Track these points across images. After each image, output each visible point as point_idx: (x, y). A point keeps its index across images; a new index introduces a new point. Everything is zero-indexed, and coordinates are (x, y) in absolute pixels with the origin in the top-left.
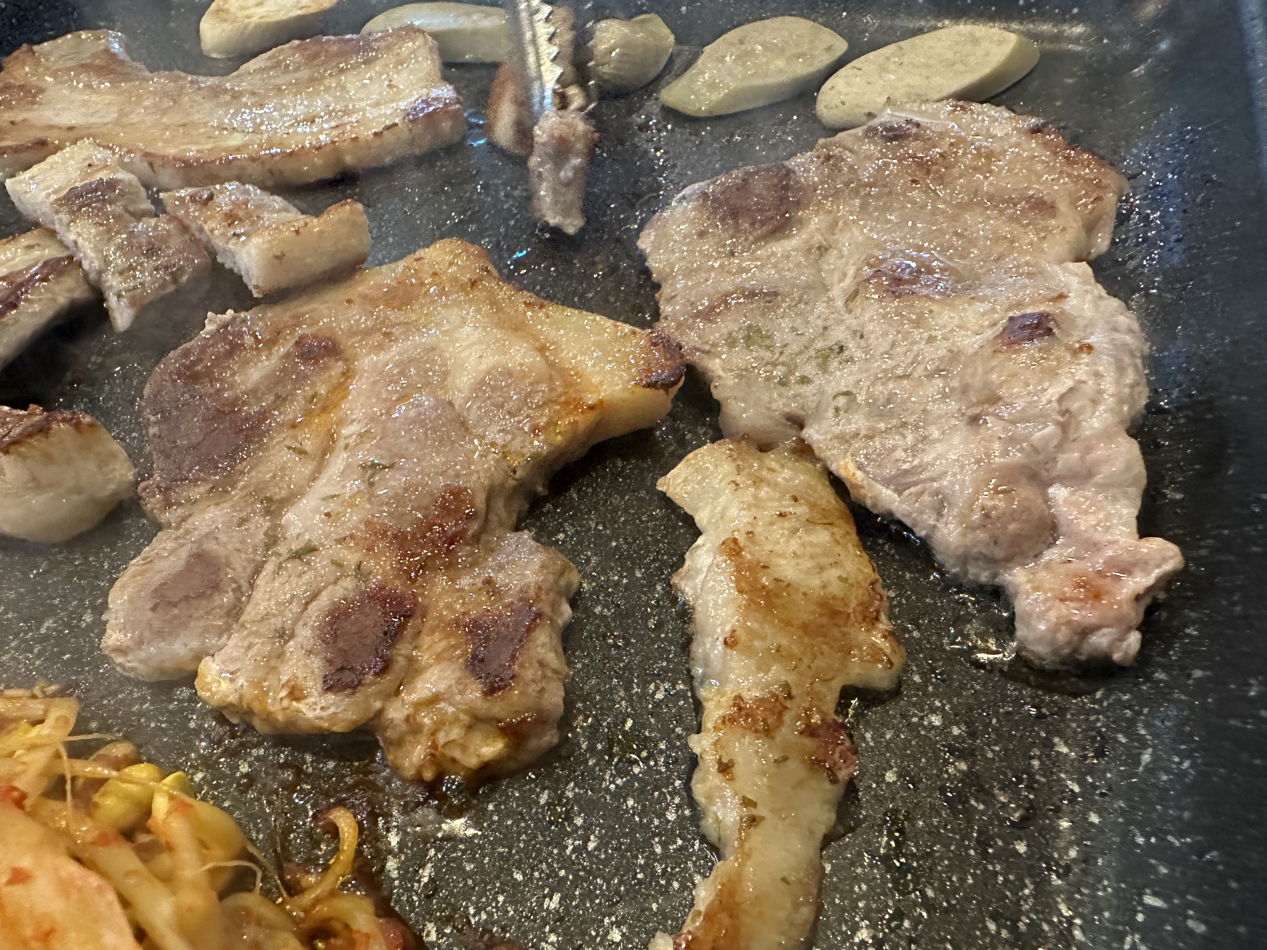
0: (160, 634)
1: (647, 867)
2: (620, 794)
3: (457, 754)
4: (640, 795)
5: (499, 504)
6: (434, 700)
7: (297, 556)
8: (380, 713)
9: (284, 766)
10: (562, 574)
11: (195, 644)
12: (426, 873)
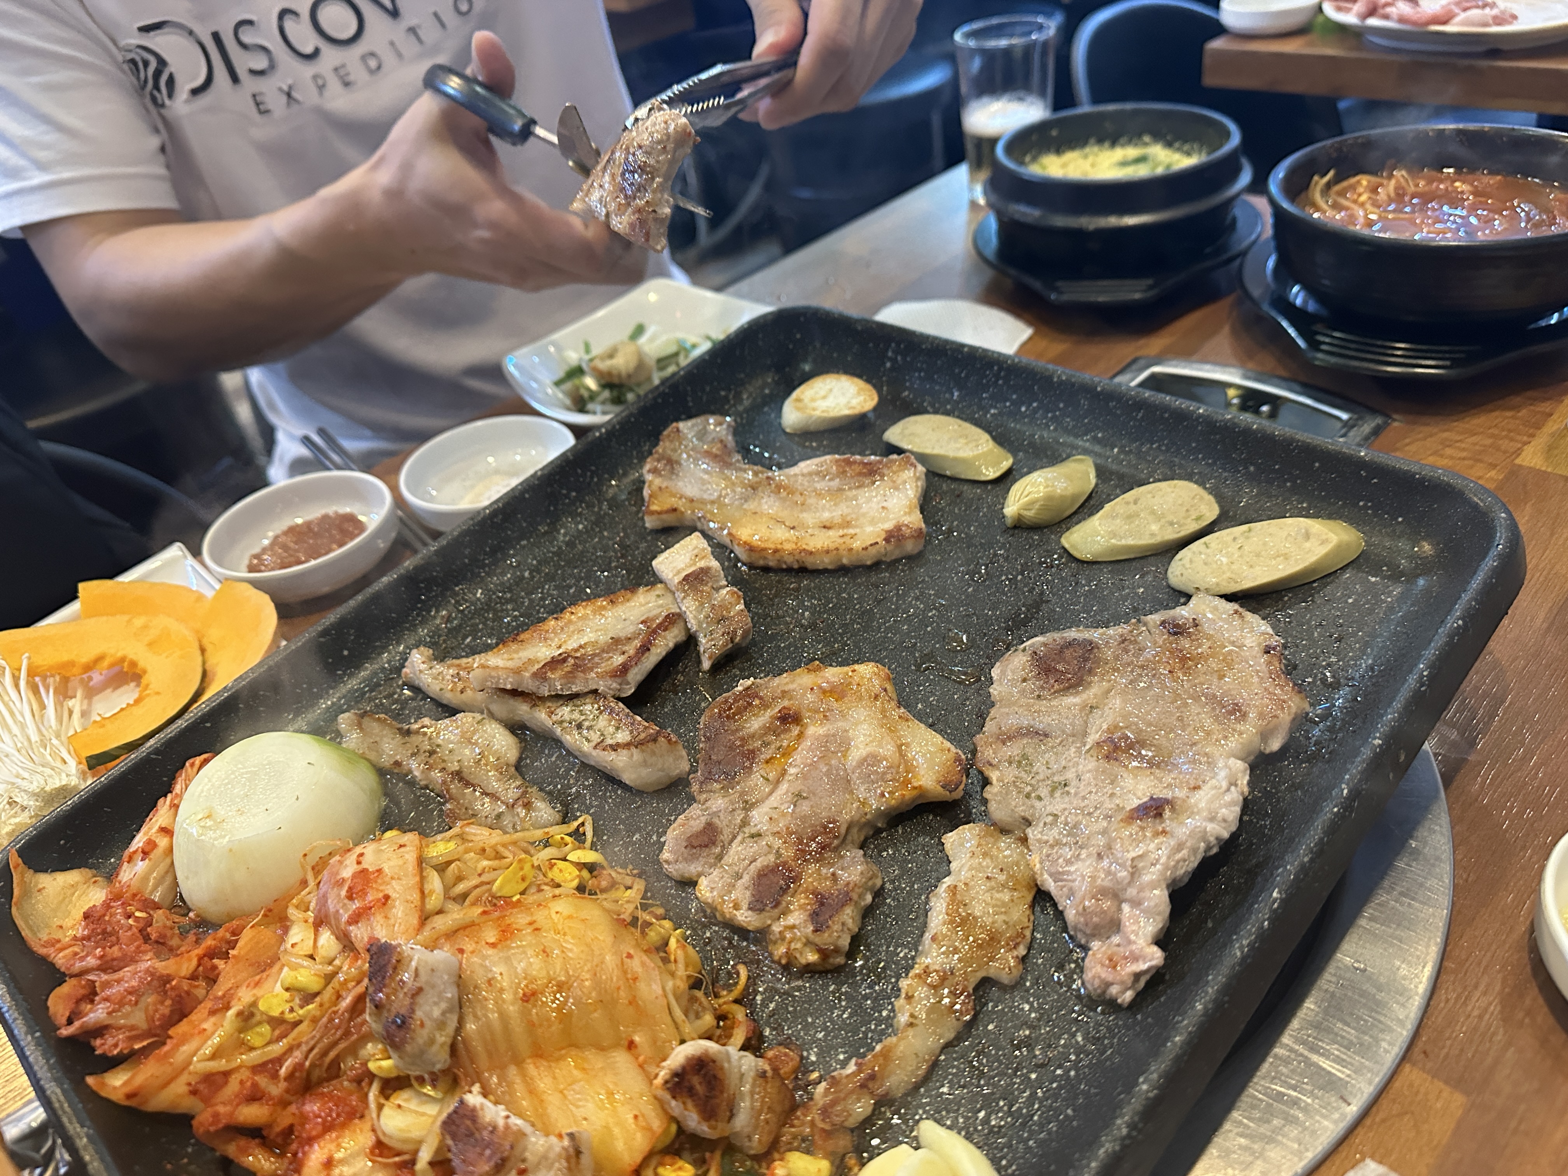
0: (686, 860)
1: (865, 1034)
2: (866, 997)
3: (798, 956)
4: (875, 1000)
5: (855, 830)
6: (793, 927)
7: (752, 836)
8: (770, 926)
9: (725, 938)
10: (871, 879)
11: (700, 869)
12: (772, 1006)
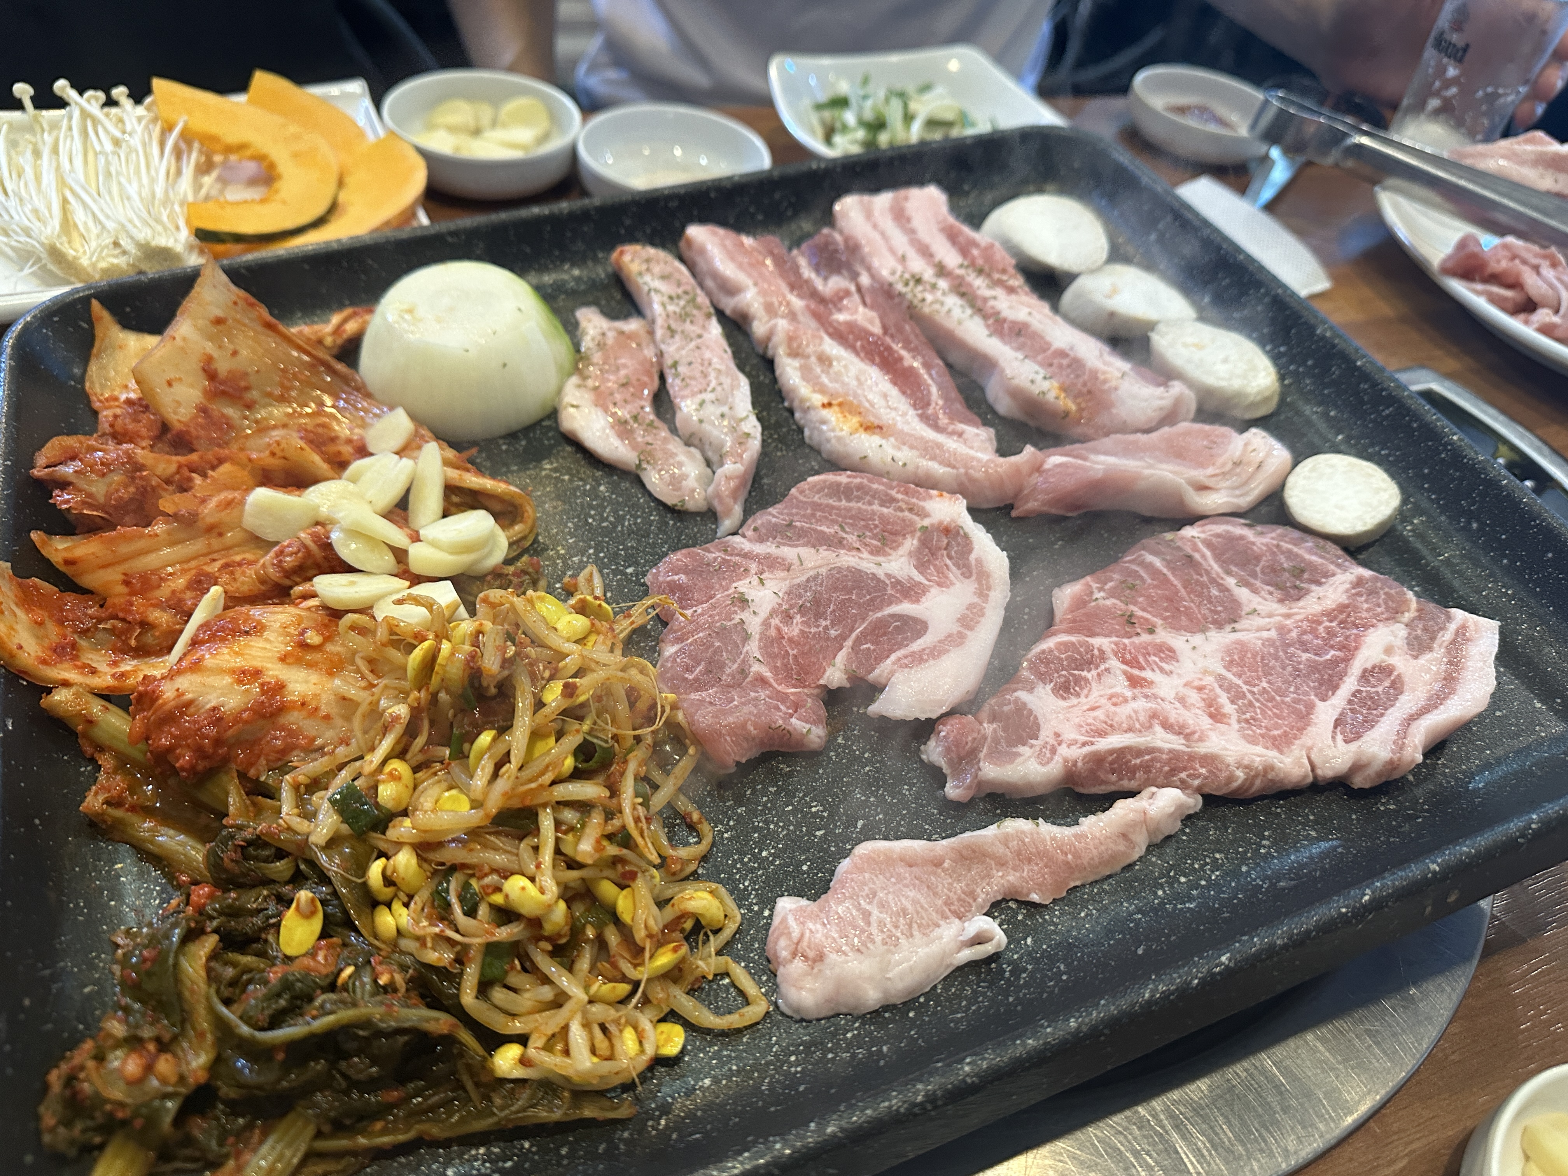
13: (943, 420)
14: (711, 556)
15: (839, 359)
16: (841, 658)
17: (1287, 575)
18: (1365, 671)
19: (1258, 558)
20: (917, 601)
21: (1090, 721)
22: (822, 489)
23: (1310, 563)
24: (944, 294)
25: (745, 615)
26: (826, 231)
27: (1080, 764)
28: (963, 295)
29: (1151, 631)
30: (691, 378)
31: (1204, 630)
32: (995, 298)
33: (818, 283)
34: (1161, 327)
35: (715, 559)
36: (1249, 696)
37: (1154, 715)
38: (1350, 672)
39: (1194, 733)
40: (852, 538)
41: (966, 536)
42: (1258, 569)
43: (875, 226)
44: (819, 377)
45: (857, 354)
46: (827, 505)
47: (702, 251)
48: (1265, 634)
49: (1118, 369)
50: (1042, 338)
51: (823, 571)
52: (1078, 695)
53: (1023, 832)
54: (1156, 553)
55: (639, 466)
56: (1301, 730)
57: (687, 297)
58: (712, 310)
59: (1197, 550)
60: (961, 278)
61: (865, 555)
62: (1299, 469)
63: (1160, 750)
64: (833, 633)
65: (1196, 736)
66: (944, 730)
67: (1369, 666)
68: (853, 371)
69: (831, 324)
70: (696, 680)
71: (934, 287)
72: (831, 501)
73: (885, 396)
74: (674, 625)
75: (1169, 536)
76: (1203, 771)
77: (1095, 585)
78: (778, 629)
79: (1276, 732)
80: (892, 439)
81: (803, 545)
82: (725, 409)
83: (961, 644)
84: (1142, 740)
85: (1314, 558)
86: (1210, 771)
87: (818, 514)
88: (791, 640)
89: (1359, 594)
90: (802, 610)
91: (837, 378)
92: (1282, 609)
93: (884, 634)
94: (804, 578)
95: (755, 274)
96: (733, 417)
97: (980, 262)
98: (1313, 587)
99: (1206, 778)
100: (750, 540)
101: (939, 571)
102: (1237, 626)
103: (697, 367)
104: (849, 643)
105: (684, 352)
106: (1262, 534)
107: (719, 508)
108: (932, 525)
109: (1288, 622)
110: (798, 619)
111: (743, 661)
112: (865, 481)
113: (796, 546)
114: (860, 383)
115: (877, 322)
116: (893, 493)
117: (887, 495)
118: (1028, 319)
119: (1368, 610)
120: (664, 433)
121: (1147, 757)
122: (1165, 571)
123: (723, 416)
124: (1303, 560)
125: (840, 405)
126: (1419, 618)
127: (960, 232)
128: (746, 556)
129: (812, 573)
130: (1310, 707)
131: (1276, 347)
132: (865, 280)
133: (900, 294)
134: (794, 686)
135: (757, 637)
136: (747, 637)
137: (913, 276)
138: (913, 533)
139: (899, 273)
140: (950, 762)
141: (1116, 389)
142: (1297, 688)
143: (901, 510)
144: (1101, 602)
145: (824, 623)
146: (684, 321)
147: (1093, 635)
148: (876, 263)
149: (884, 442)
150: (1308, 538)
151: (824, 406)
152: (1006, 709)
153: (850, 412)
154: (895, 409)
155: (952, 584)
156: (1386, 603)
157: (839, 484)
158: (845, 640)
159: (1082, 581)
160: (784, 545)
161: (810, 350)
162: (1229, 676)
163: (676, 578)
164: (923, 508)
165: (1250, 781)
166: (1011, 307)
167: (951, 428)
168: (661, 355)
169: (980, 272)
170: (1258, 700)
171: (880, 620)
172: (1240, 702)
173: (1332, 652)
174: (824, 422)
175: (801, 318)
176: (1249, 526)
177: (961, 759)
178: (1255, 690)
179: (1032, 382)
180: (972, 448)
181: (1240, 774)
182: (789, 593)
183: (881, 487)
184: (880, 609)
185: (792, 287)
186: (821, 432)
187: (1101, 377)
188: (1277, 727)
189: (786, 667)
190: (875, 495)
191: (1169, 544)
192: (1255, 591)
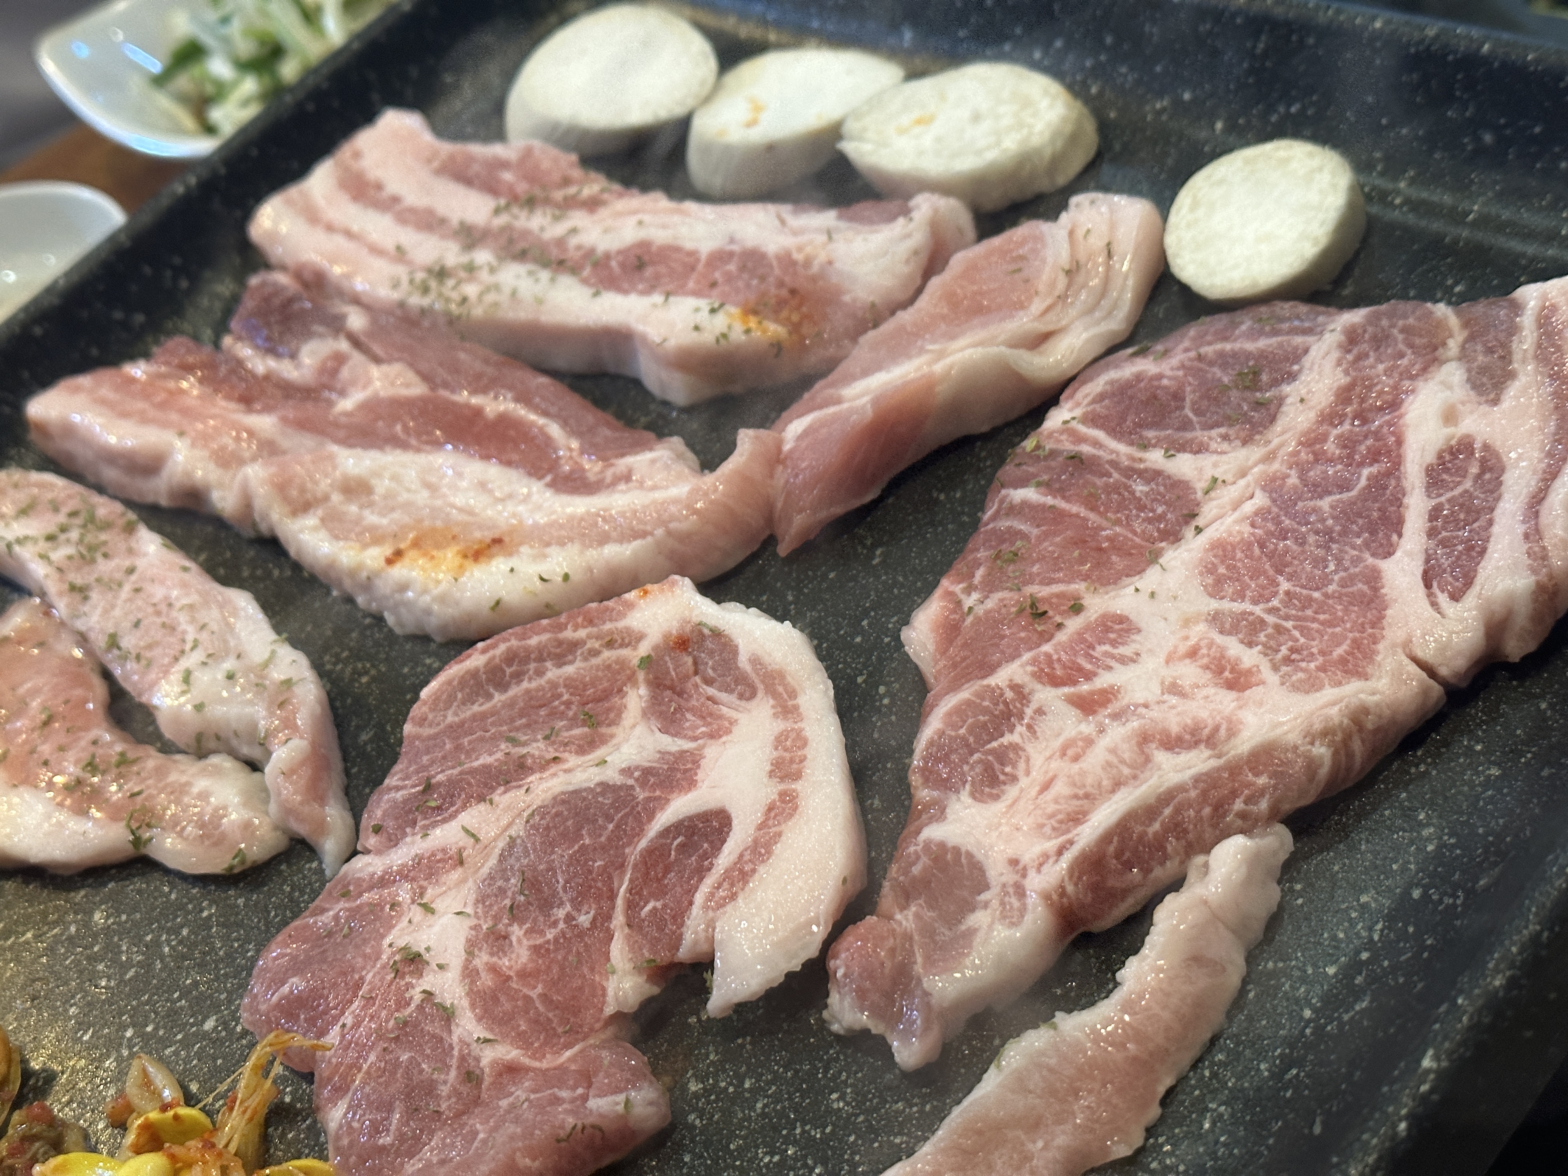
13: (591, 467)
14: (327, 918)
15: (378, 474)
16: (618, 951)
17: (1234, 395)
18: (1430, 471)
19: (1178, 397)
20: (692, 784)
21: (1051, 808)
22: (451, 699)
23: (1262, 355)
24: (492, 270)
25: (429, 981)
26: (254, 281)
27: (1070, 888)
28: (522, 256)
29: (1077, 608)
30: (150, 647)
31: (1154, 557)
32: (574, 231)
33: (286, 370)
34: (850, 127)
35: (336, 918)
36: (1271, 619)
37: (1144, 739)
38: (1407, 484)
39: (1216, 729)
40: (537, 748)
41: (717, 634)
42: (1188, 412)
43: (330, 228)
44: (358, 521)
45: (403, 445)
46: (474, 718)
47: (69, 430)
48: (1249, 507)
49: (818, 230)
50: (677, 249)
51: (518, 829)
52: (1014, 779)
53: (1041, 1053)
54: (1022, 483)
55: (137, 842)
56: (1378, 622)
57: (78, 521)
58: (132, 516)
59: (1080, 439)
60: (507, 229)
61: (573, 760)
62: (1173, 218)
63: (1181, 788)
64: (584, 920)
65: (1223, 732)
66: (839, 966)
67: (1430, 458)
68: (411, 475)
69: (336, 425)
70: (401, 1137)
71: (471, 269)
72: (476, 708)
73: (483, 486)
74: (322, 1070)
75: (1029, 444)
76: (1262, 780)
77: (958, 588)
78: (493, 969)
79: (1339, 651)
80: (524, 549)
81: (464, 807)
82: (229, 664)
83: (795, 809)
84: (1144, 788)
85: (1263, 343)
86: (1274, 775)
87: (466, 741)
88: (524, 975)
89: (1360, 357)
90: (515, 913)
91: (390, 504)
92: (1254, 453)
93: (667, 870)
94: (493, 861)
95: (174, 417)
96: (249, 670)
97: (522, 188)
98: (1286, 389)
99: (1275, 788)
100: (379, 852)
101: (704, 716)
102: (1200, 521)
103: (151, 621)
104: (619, 919)
105: (117, 612)
106: (1166, 353)
107: (302, 830)
108: (656, 648)
109: (1276, 466)
110: (517, 932)
111: (463, 1059)
112: (514, 643)
113: (453, 816)
114: (432, 488)
115: (411, 376)
116: (569, 634)
117: (560, 643)
118: (642, 234)
119: (1388, 372)
120: (152, 759)
121: (1167, 811)
122: (1049, 500)
123: (230, 677)
124: (1248, 355)
125: (416, 544)
126: (1471, 338)
127: (470, 159)
128: (384, 881)
129: (501, 844)
130: (1374, 579)
131: (1047, 46)
132: (356, 321)
133: (424, 312)
134: (568, 1046)
135: (465, 1003)
136: (447, 1015)
137: (429, 271)
138: (631, 679)
139: (405, 280)
140: (877, 1012)
141: (830, 263)
142: (1339, 561)
143: (595, 653)
144: (980, 610)
145: (561, 913)
146: (93, 561)
147: (990, 669)
148: (360, 285)
149: (514, 562)
150: (1238, 316)
151: (390, 562)
152: (916, 870)
153: (439, 546)
154: (510, 496)
155: (733, 722)
156: (1411, 346)
157: (474, 674)
158: (609, 917)
159: (938, 593)
160: (435, 825)
161: (324, 484)
162: (1226, 605)
163: (286, 989)
164: (628, 631)
165: (1342, 750)
166: (606, 231)
167: (609, 474)
168: (83, 639)
169: (531, 203)
170: (1287, 618)
171: (649, 852)
172: (1262, 637)
173: (1366, 472)
174: (403, 587)
175: (285, 443)
176: (1142, 352)
177: (889, 997)
178: (1275, 603)
179: (697, 328)
180: (654, 488)
181: (1321, 751)
182: (481, 899)
183: (545, 637)
184: (639, 833)
185: (247, 401)
186: (408, 604)
187: (798, 257)
188: (1337, 641)
189: (540, 1025)
190: (541, 655)
191: (1034, 457)
192: (1199, 449)
